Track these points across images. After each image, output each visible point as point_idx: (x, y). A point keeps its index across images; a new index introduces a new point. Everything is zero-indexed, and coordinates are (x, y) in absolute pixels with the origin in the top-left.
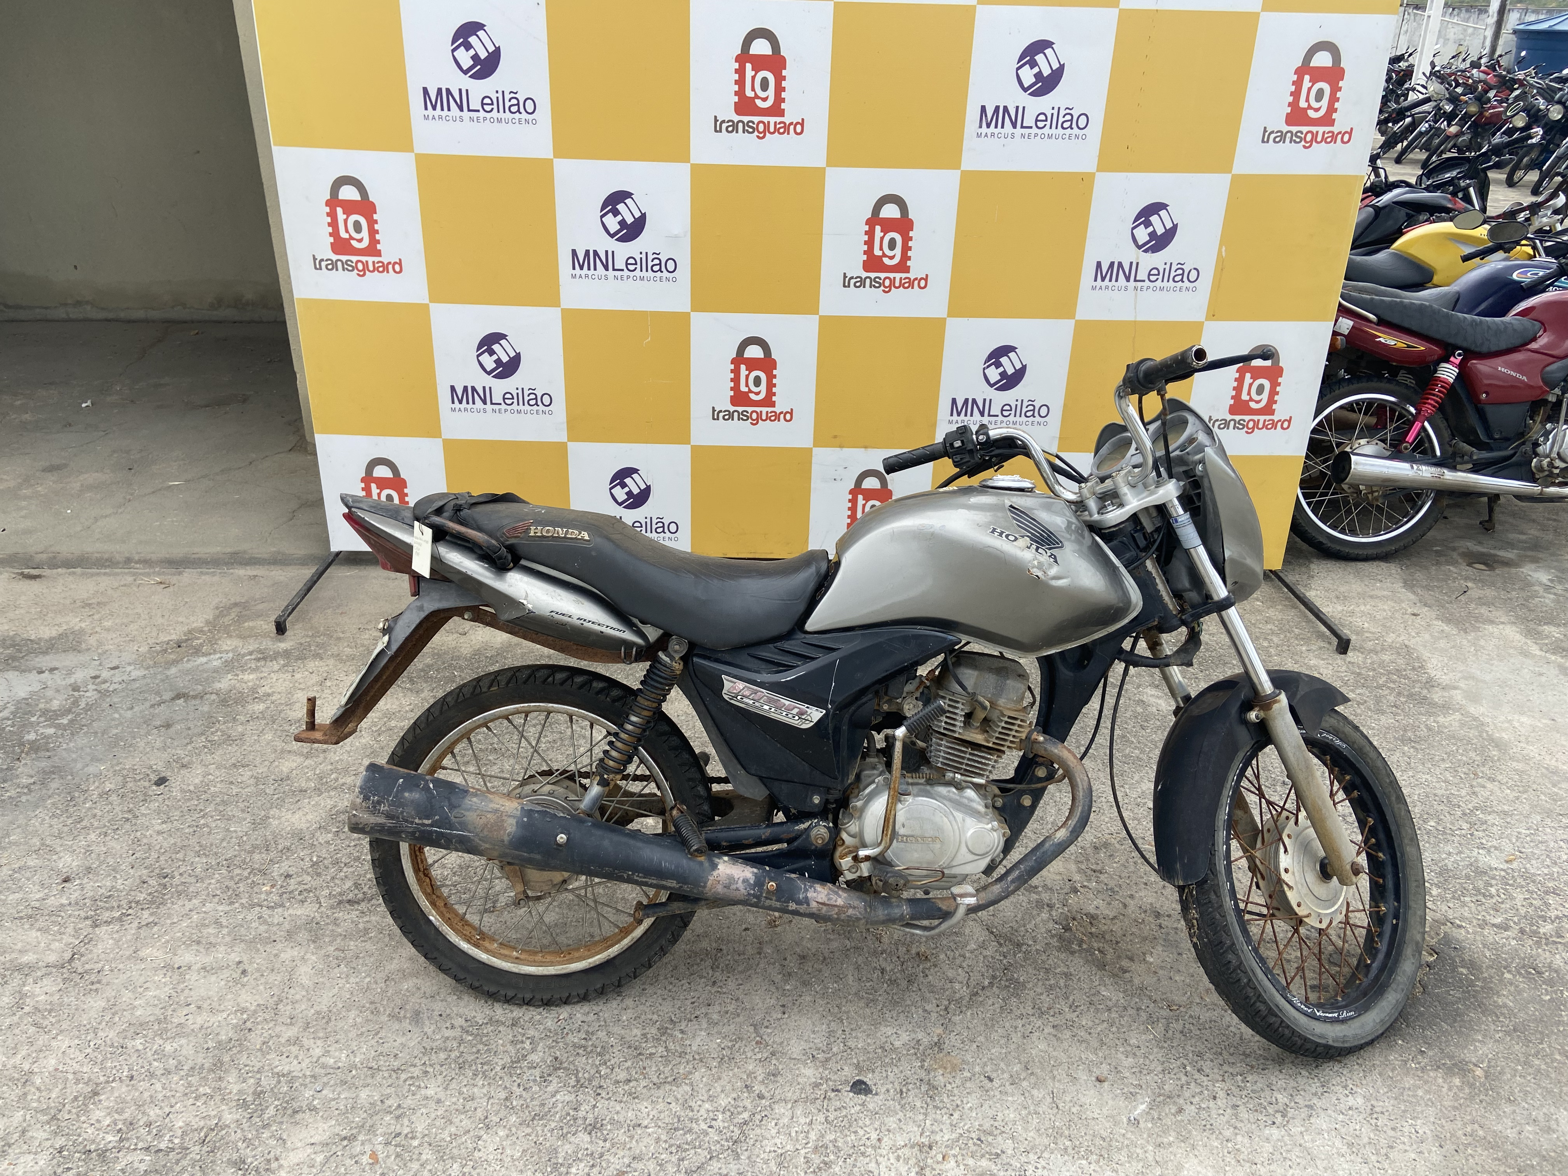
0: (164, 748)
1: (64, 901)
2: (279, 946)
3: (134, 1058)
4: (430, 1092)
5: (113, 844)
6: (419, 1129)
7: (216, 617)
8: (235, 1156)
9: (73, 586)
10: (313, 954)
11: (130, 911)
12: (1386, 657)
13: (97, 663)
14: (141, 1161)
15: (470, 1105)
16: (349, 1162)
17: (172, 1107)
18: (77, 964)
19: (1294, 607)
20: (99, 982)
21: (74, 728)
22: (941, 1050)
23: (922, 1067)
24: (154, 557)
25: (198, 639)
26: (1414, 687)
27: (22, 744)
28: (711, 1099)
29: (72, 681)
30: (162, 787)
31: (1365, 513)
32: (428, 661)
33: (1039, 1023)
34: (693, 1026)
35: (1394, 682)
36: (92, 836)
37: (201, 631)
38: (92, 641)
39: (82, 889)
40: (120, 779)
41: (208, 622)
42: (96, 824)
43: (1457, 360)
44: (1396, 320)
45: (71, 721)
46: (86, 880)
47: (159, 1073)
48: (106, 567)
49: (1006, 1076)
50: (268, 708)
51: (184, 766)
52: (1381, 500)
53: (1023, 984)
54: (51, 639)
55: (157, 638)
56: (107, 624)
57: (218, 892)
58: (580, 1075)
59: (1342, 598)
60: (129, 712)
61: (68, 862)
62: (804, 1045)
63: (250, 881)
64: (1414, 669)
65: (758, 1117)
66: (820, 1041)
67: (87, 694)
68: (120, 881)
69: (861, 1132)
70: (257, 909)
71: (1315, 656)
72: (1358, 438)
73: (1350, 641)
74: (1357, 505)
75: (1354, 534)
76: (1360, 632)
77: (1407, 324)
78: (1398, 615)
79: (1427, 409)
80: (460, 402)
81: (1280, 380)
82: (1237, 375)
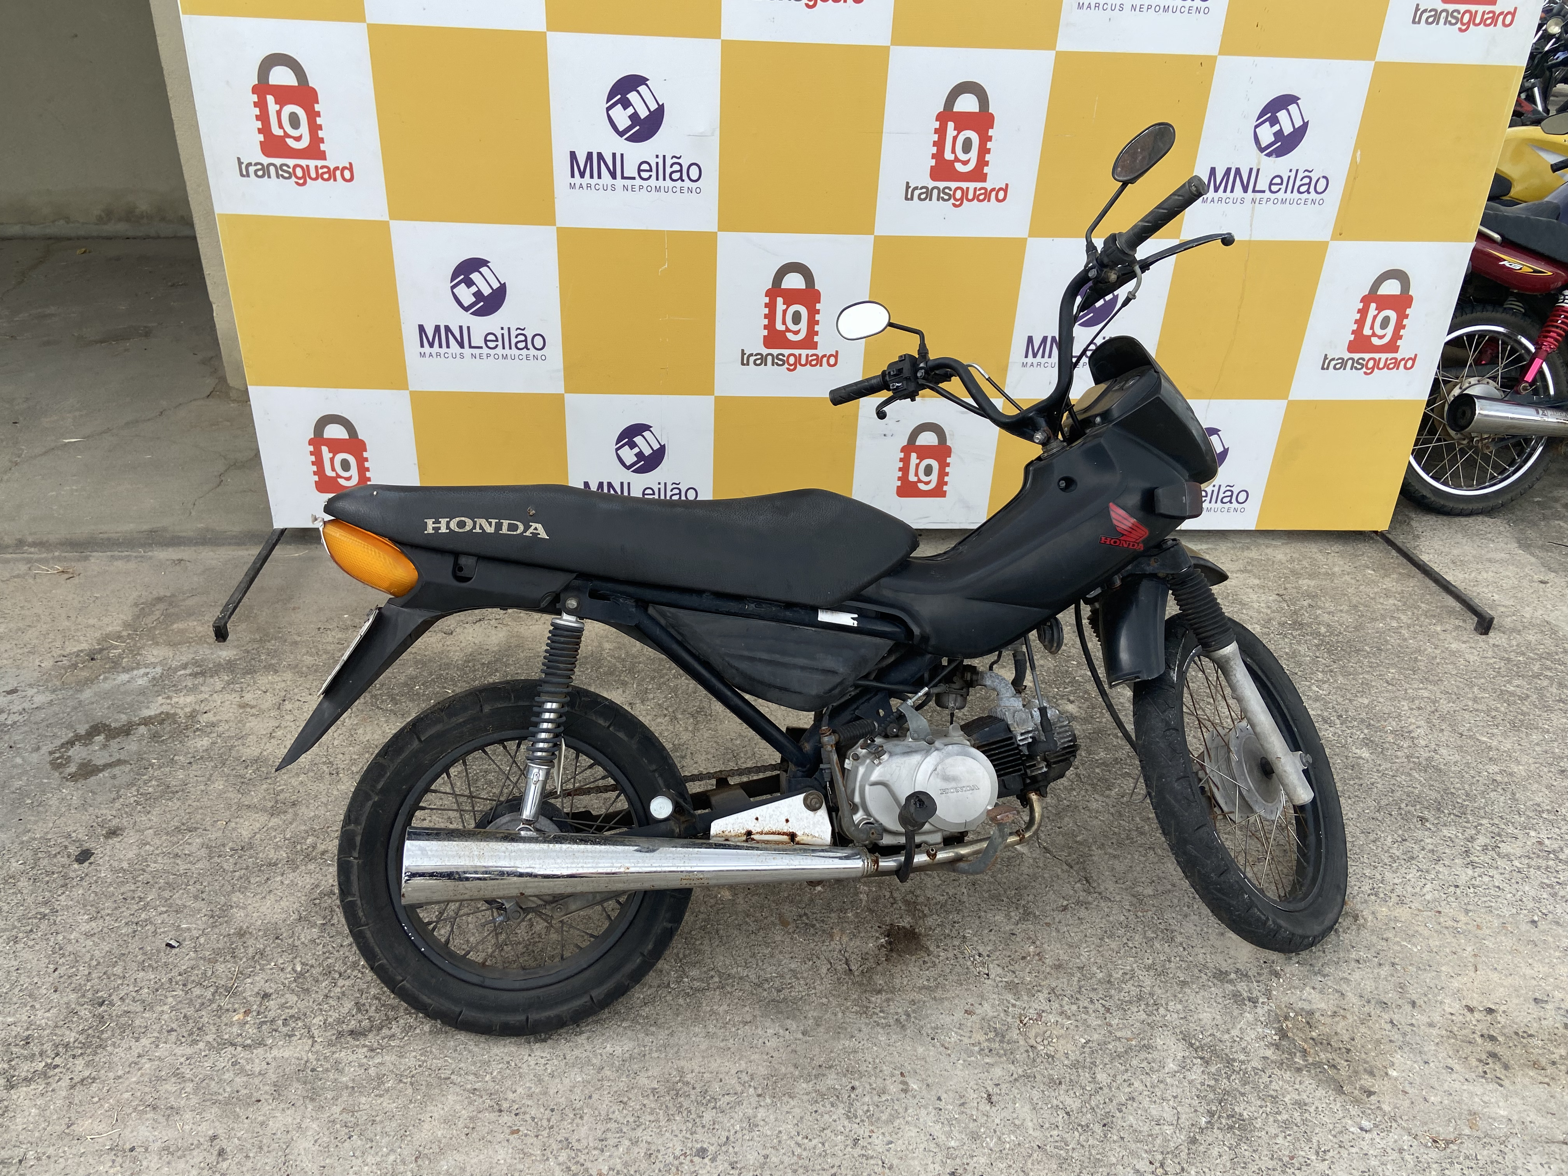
0: (84, 806)
2: (266, 1108)
7: (137, 617)
10: (313, 1119)
12: (1531, 637)
19: (1411, 575)
24: (54, 536)
25: (116, 647)
30: (86, 864)
31: (1470, 463)
32: (411, 671)
37: (119, 637)
40: (28, 854)
41: (127, 624)
44: (1523, 240)
50: (214, 743)
51: (113, 833)
52: (1491, 448)
53: (1250, 1123)
55: (63, 648)
57: (174, 1026)
59: (1459, 563)
60: (35, 755)
63: (214, 1006)
68: (40, 1014)
70: (231, 1049)
71: (1456, 639)
72: (1468, 376)
73: (1492, 620)
74: (1463, 452)
75: (1457, 486)
76: (1494, 605)
77: (1532, 245)
78: (1525, 583)
79: (1550, 344)
80: (431, 345)
81: (1408, 311)
82: (1361, 306)
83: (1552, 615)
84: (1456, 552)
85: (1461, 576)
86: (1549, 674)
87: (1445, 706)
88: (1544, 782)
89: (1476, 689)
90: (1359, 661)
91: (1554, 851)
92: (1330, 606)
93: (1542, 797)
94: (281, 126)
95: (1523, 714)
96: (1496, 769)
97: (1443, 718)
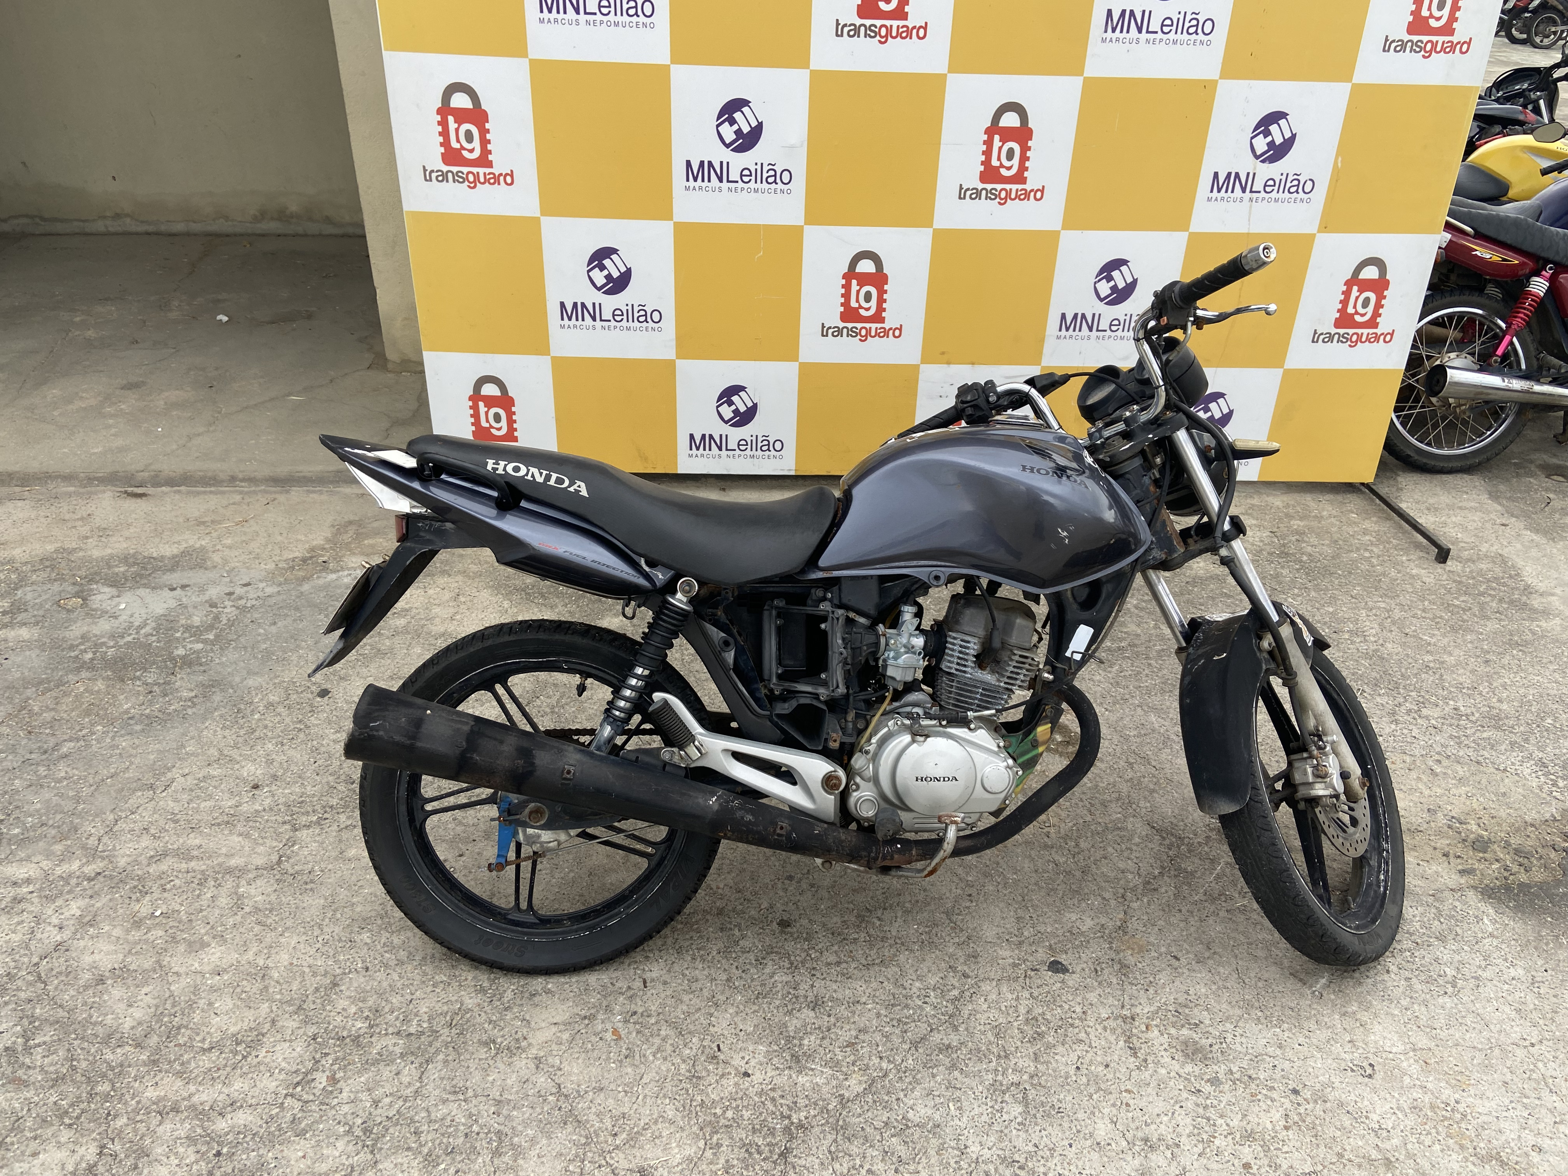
1: (257, 807)
3: (365, 950)
4: (654, 975)
5: (291, 753)
6: (653, 1008)
7: (335, 535)
8: (485, 1038)
9: (182, 505)
11: (326, 815)
12: (1483, 566)
13: (228, 580)
14: (395, 1045)
15: (694, 986)
16: (594, 1039)
17: (412, 994)
18: (286, 865)
19: (1388, 518)
20: (312, 882)
21: (221, 642)
22: (1125, 933)
23: (1111, 948)
24: (259, 475)
25: (322, 556)
26: (1513, 594)
27: (173, 659)
28: (920, 978)
29: (207, 597)
30: (325, 698)
31: (1451, 426)
33: (1213, 908)
34: (888, 915)
35: (1494, 589)
36: (270, 746)
37: (323, 549)
38: (216, 558)
39: (273, 796)
40: (282, 691)
41: (328, 540)
42: (269, 734)
43: (1548, 273)
44: (1491, 233)
45: (217, 636)
46: (274, 788)
47: (392, 963)
48: (213, 485)
49: (1191, 956)
52: (1468, 414)
53: (1192, 873)
54: (174, 557)
55: (281, 555)
56: (229, 541)
58: (792, 958)
59: (1433, 509)
60: (273, 627)
61: (252, 770)
62: (995, 930)
64: (1511, 577)
65: (967, 994)
66: (1011, 924)
67: (226, 610)
68: (309, 788)
69: (1066, 1007)
71: (1416, 566)
72: (1448, 352)
73: (1449, 550)
74: (1444, 418)
75: (1440, 447)
76: (1456, 541)
77: (1502, 238)
78: (1488, 525)
79: (1518, 322)
80: (570, 319)
81: (1386, 293)
82: (1344, 288)
83: (1507, 550)
84: (1431, 501)
85: (1432, 519)
86: (1492, 593)
87: (1397, 614)
88: (1469, 668)
89: (1426, 603)
90: (1331, 581)
91: (1467, 715)
92: (1314, 540)
93: (1466, 679)
94: (458, 141)
95: (1464, 621)
96: (1431, 658)
97: (1394, 623)
